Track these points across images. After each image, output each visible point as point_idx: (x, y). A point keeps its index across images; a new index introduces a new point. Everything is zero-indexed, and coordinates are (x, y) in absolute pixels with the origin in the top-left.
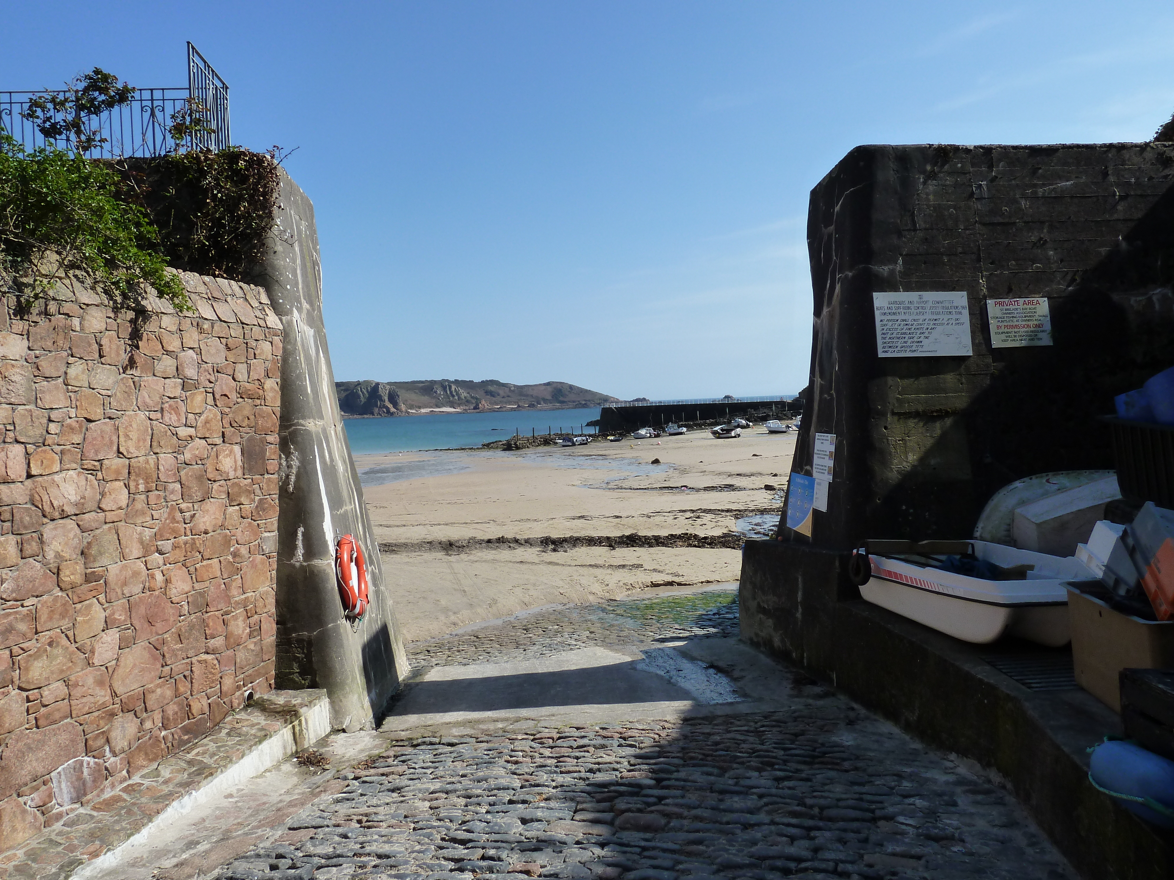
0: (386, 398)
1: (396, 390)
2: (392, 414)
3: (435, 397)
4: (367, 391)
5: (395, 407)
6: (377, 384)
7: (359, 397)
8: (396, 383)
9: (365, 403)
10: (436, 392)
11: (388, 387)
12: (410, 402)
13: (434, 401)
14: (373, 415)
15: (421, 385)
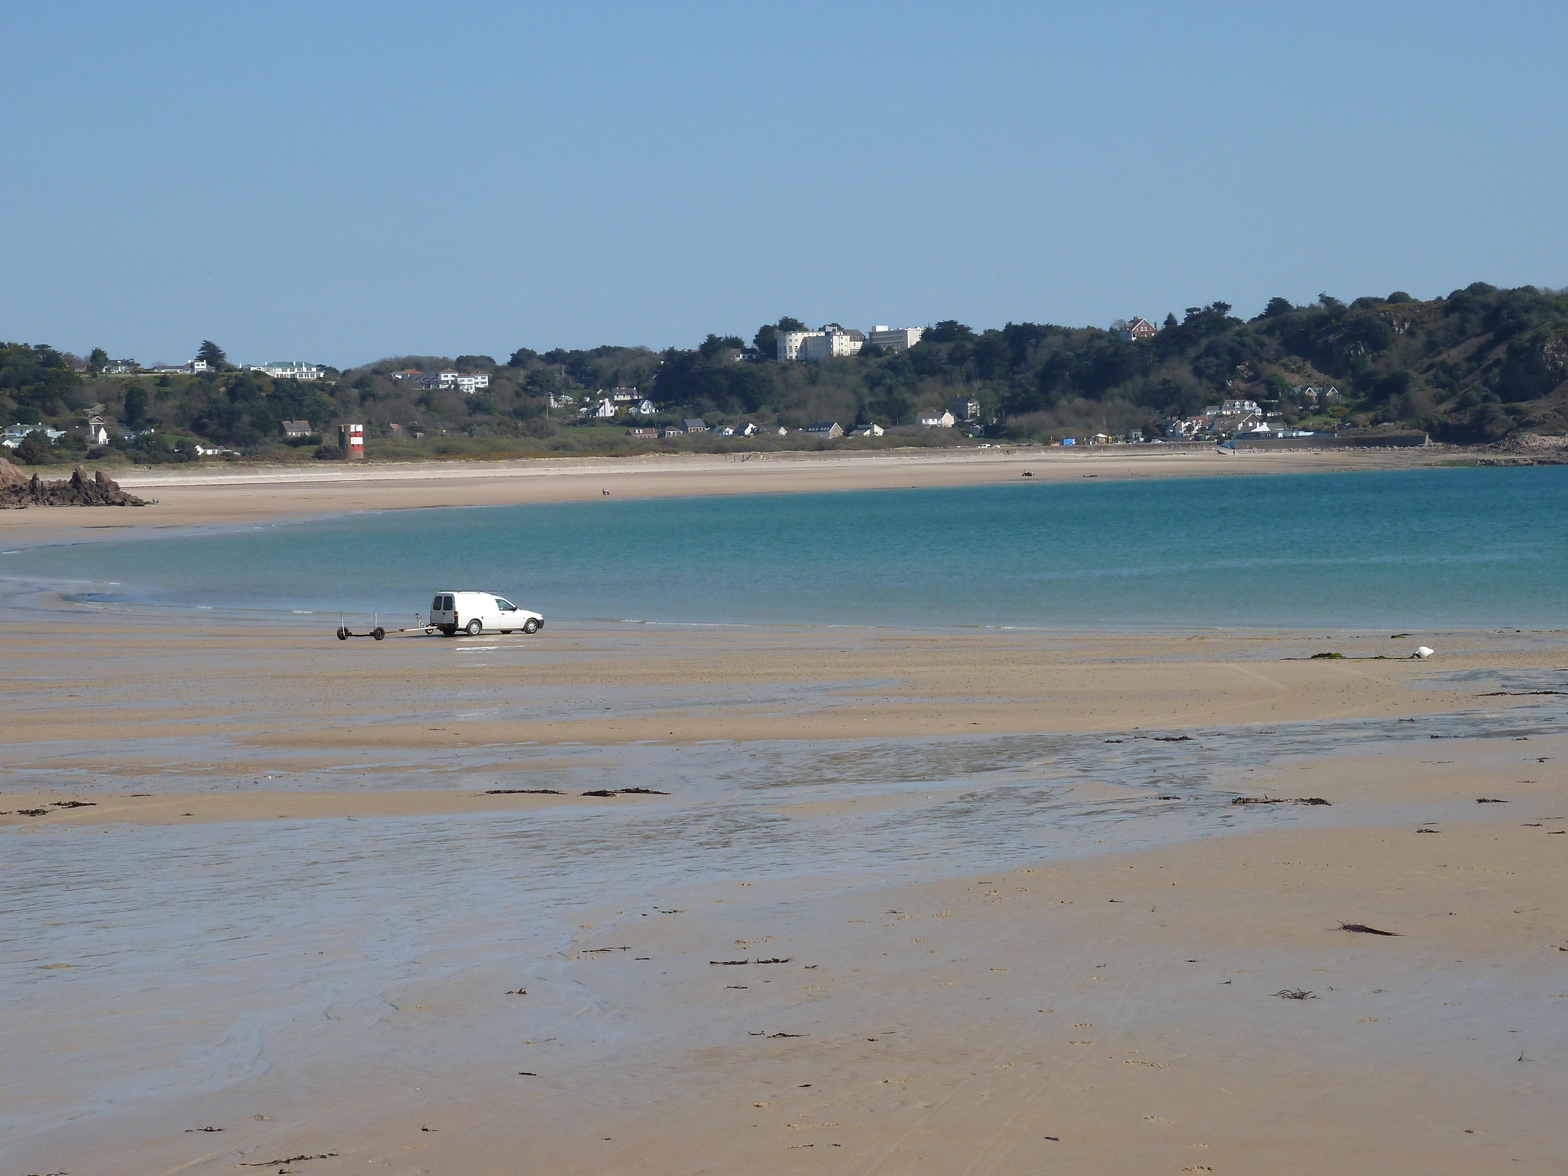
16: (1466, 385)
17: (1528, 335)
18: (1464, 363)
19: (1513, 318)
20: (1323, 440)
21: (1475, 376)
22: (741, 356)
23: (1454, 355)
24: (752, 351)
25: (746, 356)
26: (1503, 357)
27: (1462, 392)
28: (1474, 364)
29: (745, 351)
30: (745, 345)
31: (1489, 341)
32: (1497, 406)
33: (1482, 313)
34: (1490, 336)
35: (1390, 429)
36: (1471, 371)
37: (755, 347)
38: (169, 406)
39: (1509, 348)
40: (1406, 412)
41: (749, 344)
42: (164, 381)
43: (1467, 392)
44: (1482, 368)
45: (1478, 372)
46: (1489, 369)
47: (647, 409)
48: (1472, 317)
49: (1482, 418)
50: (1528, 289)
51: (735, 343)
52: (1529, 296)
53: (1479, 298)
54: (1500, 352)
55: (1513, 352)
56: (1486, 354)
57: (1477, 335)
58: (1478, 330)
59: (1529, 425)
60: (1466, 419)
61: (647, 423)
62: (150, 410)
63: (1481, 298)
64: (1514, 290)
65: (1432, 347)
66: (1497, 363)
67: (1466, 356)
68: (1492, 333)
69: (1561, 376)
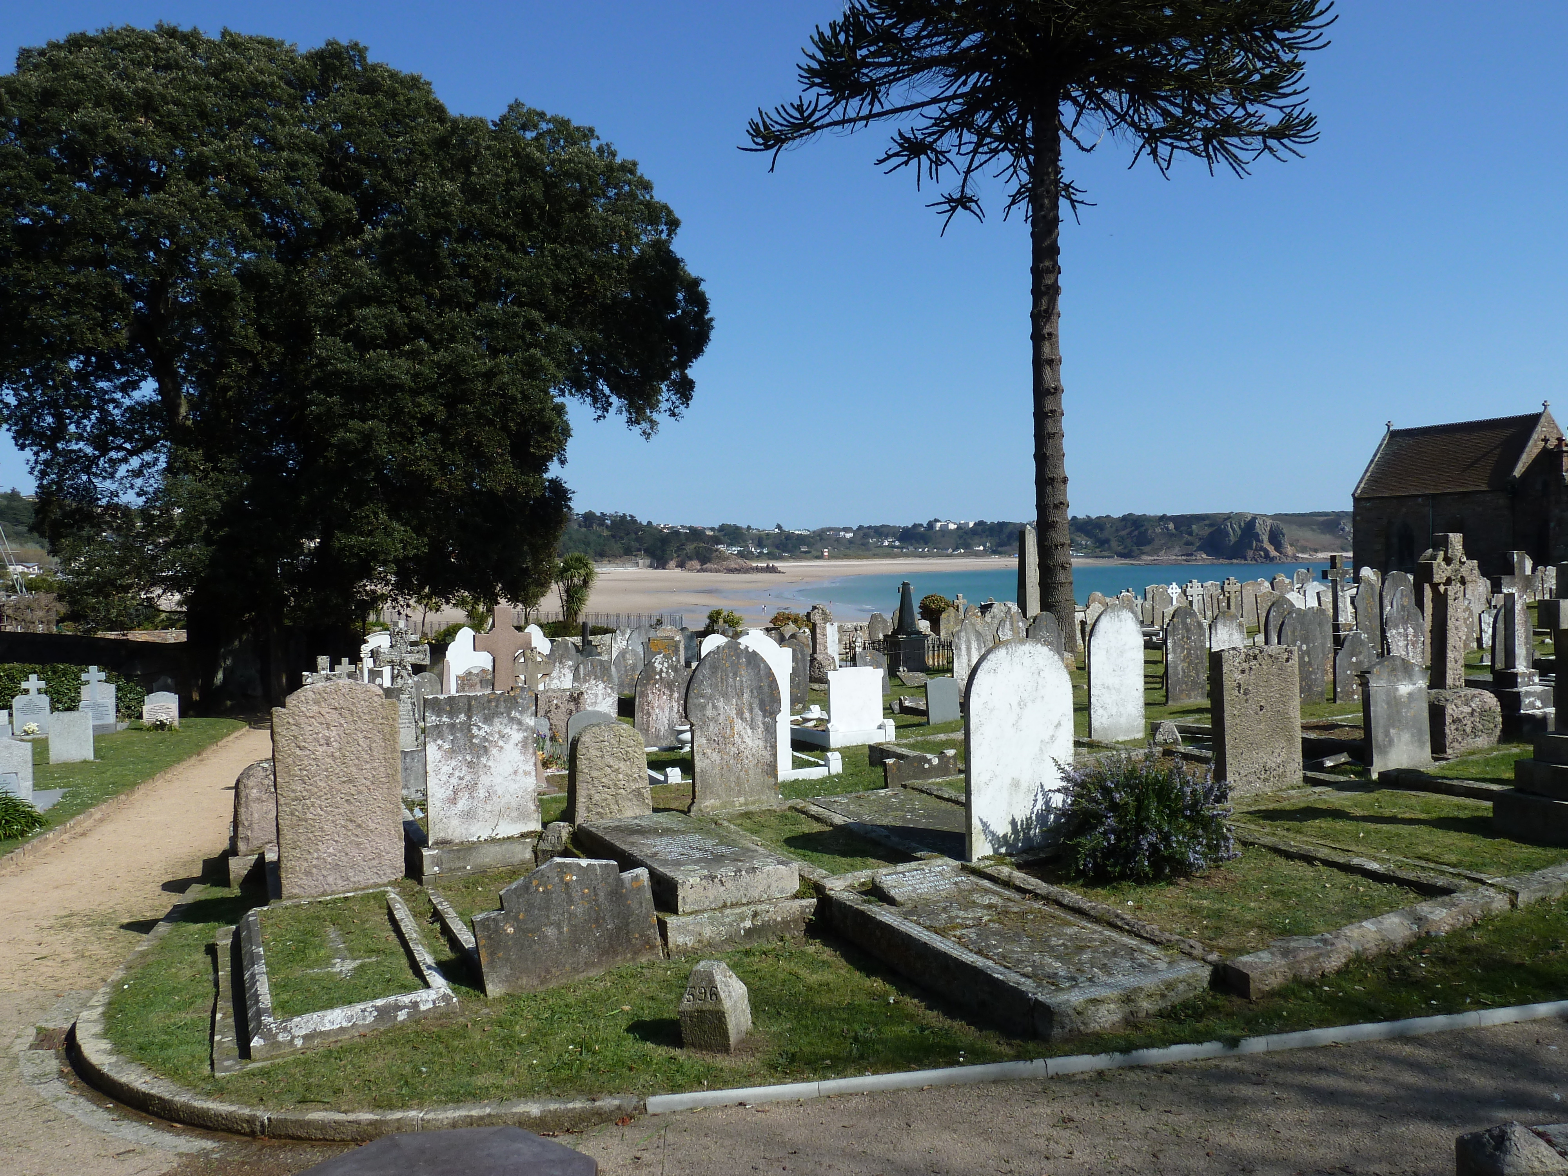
0: (1265, 538)
1: (1281, 526)
2: (1272, 559)
3: (1341, 536)
4: (1240, 526)
5: (1277, 549)
6: (1254, 518)
7: (1228, 534)
8: (1286, 515)
9: (1236, 542)
10: (1343, 529)
11: (1269, 522)
12: (1302, 543)
13: (1339, 542)
14: (1246, 559)
15: (1322, 519)
16: (1127, 542)
17: (1144, 528)
18: (1126, 535)
19: (1140, 523)
20: (1087, 556)
22: (923, 529)
23: (1124, 533)
24: (926, 527)
25: (925, 529)
27: (1125, 544)
28: (1129, 536)
30: (924, 526)
31: (1133, 530)
32: (1135, 548)
33: (1131, 522)
34: (1133, 528)
35: (1105, 553)
36: (1128, 538)
38: (769, 542)
40: (1110, 549)
42: (768, 534)
43: (1127, 544)
45: (1130, 538)
46: (1133, 537)
47: (897, 543)
48: (1128, 522)
49: (1131, 551)
50: (1144, 515)
51: (921, 525)
52: (1145, 517)
53: (1131, 517)
54: (1136, 533)
55: (1140, 533)
56: (1132, 533)
57: (1130, 528)
58: (1130, 526)
59: (1144, 553)
60: (1126, 551)
61: (897, 547)
62: (765, 543)
64: (1141, 515)
65: (1117, 530)
66: (1135, 536)
67: (1126, 533)
69: (1153, 539)
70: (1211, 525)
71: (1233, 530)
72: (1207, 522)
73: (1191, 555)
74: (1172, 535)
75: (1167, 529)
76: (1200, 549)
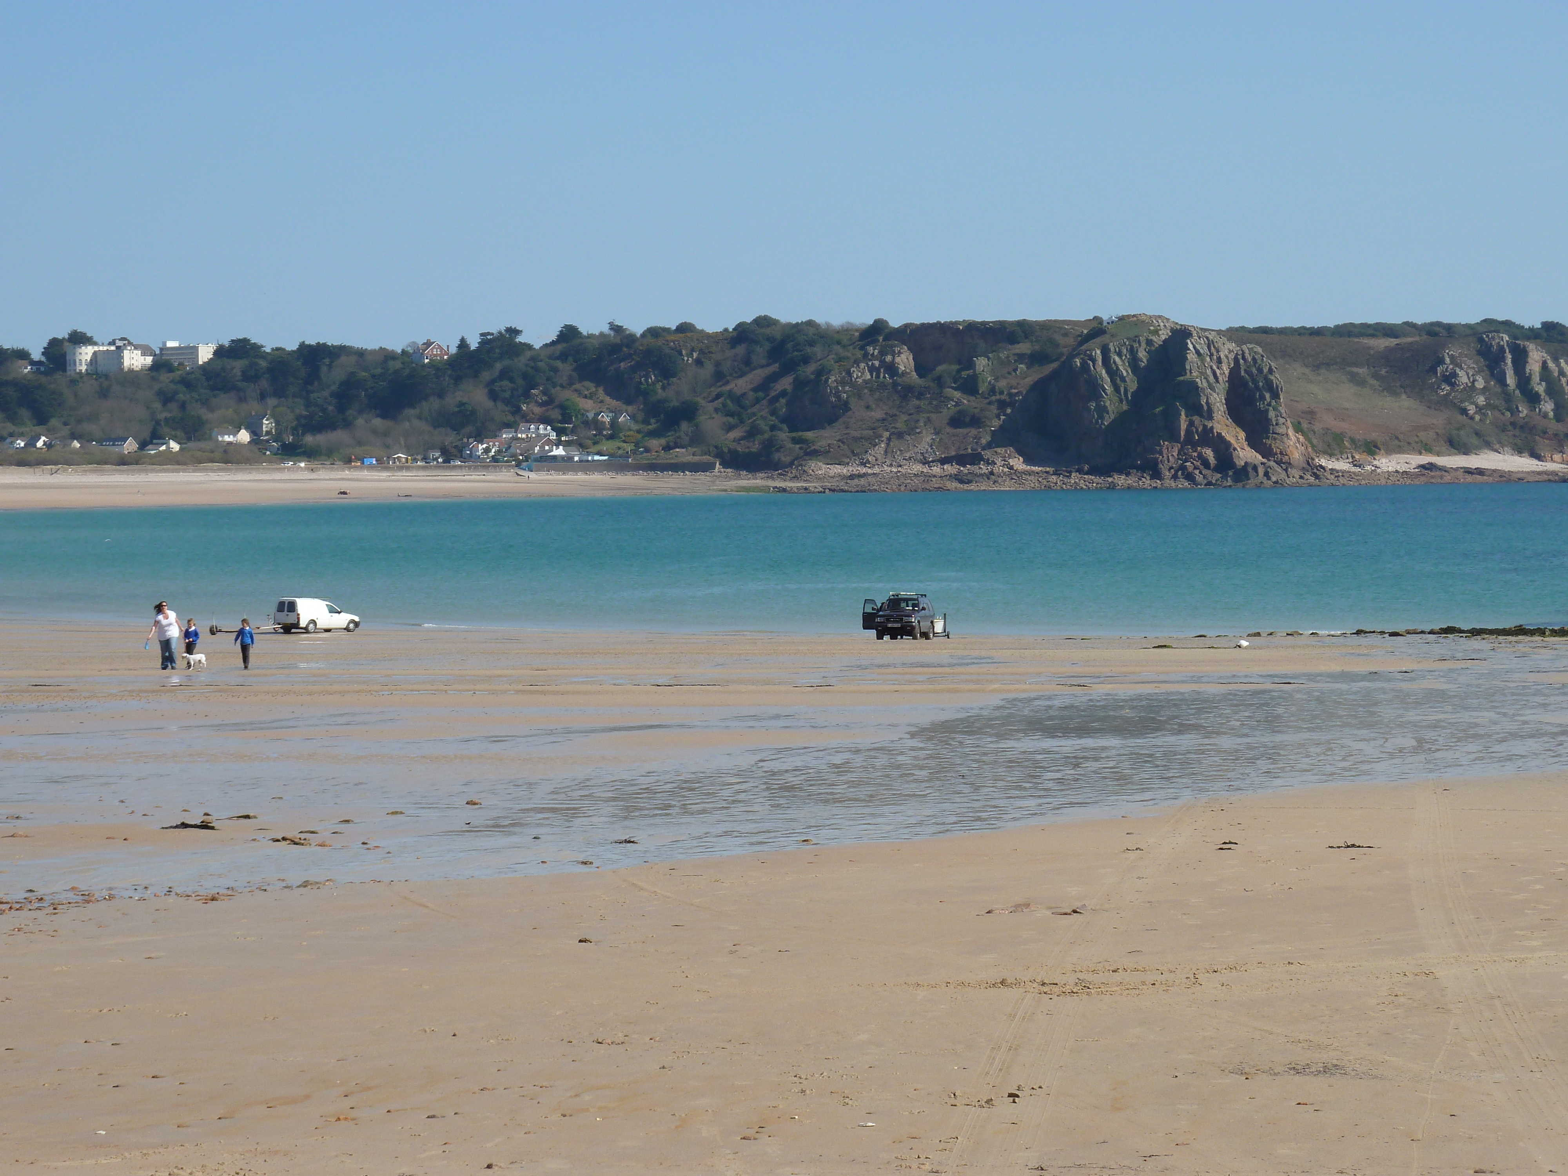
0: (1217, 400)
1: (1267, 363)
2: (1242, 474)
3: (1445, 402)
4: (1134, 363)
5: (1254, 442)
6: (1181, 334)
7: (1095, 388)
8: (1265, 330)
9: (1122, 417)
10: (1450, 379)
11: (1228, 349)
12: (1327, 421)
13: (1439, 420)
14: (1156, 474)
15: (1383, 343)
16: (754, 414)
17: (811, 368)
18: (751, 393)
19: (797, 351)
20: (617, 464)
21: (763, 405)
22: (29, 367)
23: (742, 385)
24: (39, 363)
25: (34, 368)
26: (789, 388)
27: (750, 421)
28: (761, 394)
29: (33, 363)
30: (32, 357)
31: (774, 373)
32: (784, 436)
33: (768, 346)
34: (775, 367)
35: (682, 455)
36: (757, 401)
37: (43, 359)
39: (795, 380)
40: (696, 439)
41: (36, 354)
43: (755, 421)
44: (768, 398)
45: (765, 402)
46: (776, 399)
48: (758, 349)
49: (770, 446)
50: (810, 323)
51: (23, 355)
52: (811, 331)
53: (763, 330)
54: (786, 383)
55: (799, 384)
56: (772, 385)
57: (763, 367)
58: (764, 362)
59: (814, 454)
60: (755, 447)
63: (767, 331)
64: (797, 323)
65: (719, 376)
66: (783, 394)
67: (752, 386)
68: (777, 365)
69: (845, 407)
70: (1036, 359)
71: (1113, 373)
72: (1024, 347)
73: (975, 459)
74: (907, 392)
75: (891, 369)
76: (1003, 438)
